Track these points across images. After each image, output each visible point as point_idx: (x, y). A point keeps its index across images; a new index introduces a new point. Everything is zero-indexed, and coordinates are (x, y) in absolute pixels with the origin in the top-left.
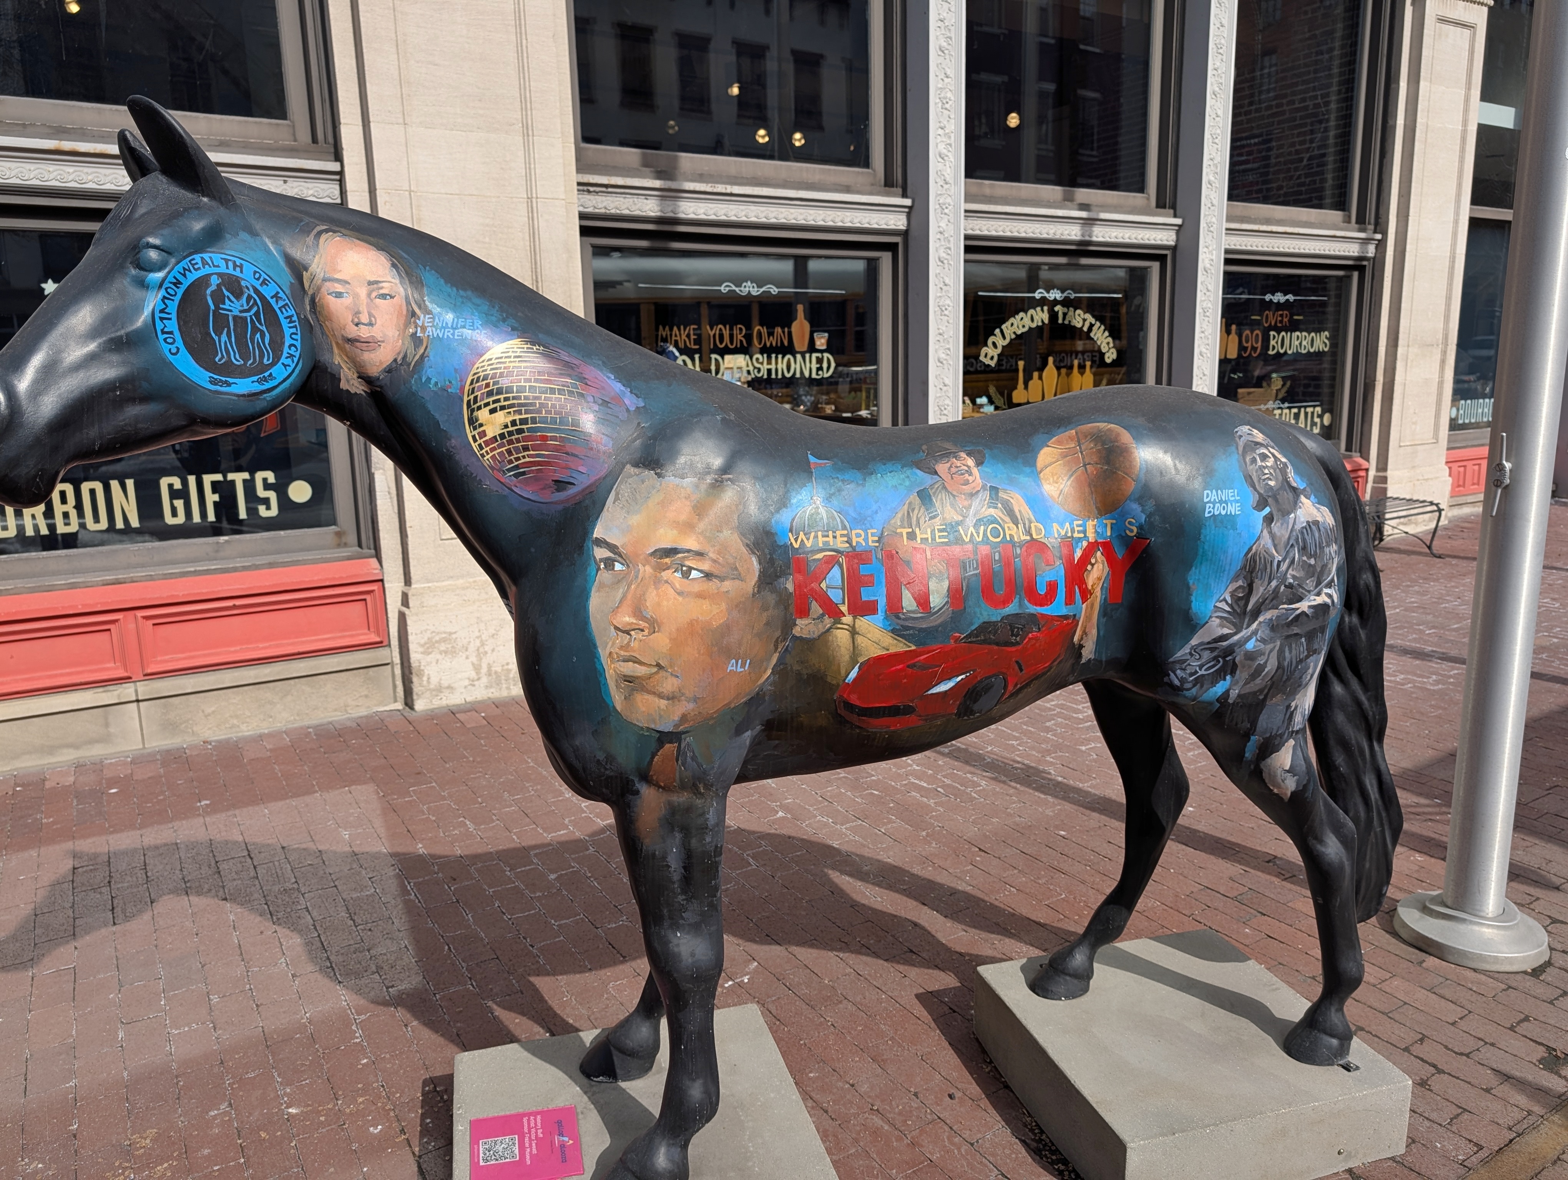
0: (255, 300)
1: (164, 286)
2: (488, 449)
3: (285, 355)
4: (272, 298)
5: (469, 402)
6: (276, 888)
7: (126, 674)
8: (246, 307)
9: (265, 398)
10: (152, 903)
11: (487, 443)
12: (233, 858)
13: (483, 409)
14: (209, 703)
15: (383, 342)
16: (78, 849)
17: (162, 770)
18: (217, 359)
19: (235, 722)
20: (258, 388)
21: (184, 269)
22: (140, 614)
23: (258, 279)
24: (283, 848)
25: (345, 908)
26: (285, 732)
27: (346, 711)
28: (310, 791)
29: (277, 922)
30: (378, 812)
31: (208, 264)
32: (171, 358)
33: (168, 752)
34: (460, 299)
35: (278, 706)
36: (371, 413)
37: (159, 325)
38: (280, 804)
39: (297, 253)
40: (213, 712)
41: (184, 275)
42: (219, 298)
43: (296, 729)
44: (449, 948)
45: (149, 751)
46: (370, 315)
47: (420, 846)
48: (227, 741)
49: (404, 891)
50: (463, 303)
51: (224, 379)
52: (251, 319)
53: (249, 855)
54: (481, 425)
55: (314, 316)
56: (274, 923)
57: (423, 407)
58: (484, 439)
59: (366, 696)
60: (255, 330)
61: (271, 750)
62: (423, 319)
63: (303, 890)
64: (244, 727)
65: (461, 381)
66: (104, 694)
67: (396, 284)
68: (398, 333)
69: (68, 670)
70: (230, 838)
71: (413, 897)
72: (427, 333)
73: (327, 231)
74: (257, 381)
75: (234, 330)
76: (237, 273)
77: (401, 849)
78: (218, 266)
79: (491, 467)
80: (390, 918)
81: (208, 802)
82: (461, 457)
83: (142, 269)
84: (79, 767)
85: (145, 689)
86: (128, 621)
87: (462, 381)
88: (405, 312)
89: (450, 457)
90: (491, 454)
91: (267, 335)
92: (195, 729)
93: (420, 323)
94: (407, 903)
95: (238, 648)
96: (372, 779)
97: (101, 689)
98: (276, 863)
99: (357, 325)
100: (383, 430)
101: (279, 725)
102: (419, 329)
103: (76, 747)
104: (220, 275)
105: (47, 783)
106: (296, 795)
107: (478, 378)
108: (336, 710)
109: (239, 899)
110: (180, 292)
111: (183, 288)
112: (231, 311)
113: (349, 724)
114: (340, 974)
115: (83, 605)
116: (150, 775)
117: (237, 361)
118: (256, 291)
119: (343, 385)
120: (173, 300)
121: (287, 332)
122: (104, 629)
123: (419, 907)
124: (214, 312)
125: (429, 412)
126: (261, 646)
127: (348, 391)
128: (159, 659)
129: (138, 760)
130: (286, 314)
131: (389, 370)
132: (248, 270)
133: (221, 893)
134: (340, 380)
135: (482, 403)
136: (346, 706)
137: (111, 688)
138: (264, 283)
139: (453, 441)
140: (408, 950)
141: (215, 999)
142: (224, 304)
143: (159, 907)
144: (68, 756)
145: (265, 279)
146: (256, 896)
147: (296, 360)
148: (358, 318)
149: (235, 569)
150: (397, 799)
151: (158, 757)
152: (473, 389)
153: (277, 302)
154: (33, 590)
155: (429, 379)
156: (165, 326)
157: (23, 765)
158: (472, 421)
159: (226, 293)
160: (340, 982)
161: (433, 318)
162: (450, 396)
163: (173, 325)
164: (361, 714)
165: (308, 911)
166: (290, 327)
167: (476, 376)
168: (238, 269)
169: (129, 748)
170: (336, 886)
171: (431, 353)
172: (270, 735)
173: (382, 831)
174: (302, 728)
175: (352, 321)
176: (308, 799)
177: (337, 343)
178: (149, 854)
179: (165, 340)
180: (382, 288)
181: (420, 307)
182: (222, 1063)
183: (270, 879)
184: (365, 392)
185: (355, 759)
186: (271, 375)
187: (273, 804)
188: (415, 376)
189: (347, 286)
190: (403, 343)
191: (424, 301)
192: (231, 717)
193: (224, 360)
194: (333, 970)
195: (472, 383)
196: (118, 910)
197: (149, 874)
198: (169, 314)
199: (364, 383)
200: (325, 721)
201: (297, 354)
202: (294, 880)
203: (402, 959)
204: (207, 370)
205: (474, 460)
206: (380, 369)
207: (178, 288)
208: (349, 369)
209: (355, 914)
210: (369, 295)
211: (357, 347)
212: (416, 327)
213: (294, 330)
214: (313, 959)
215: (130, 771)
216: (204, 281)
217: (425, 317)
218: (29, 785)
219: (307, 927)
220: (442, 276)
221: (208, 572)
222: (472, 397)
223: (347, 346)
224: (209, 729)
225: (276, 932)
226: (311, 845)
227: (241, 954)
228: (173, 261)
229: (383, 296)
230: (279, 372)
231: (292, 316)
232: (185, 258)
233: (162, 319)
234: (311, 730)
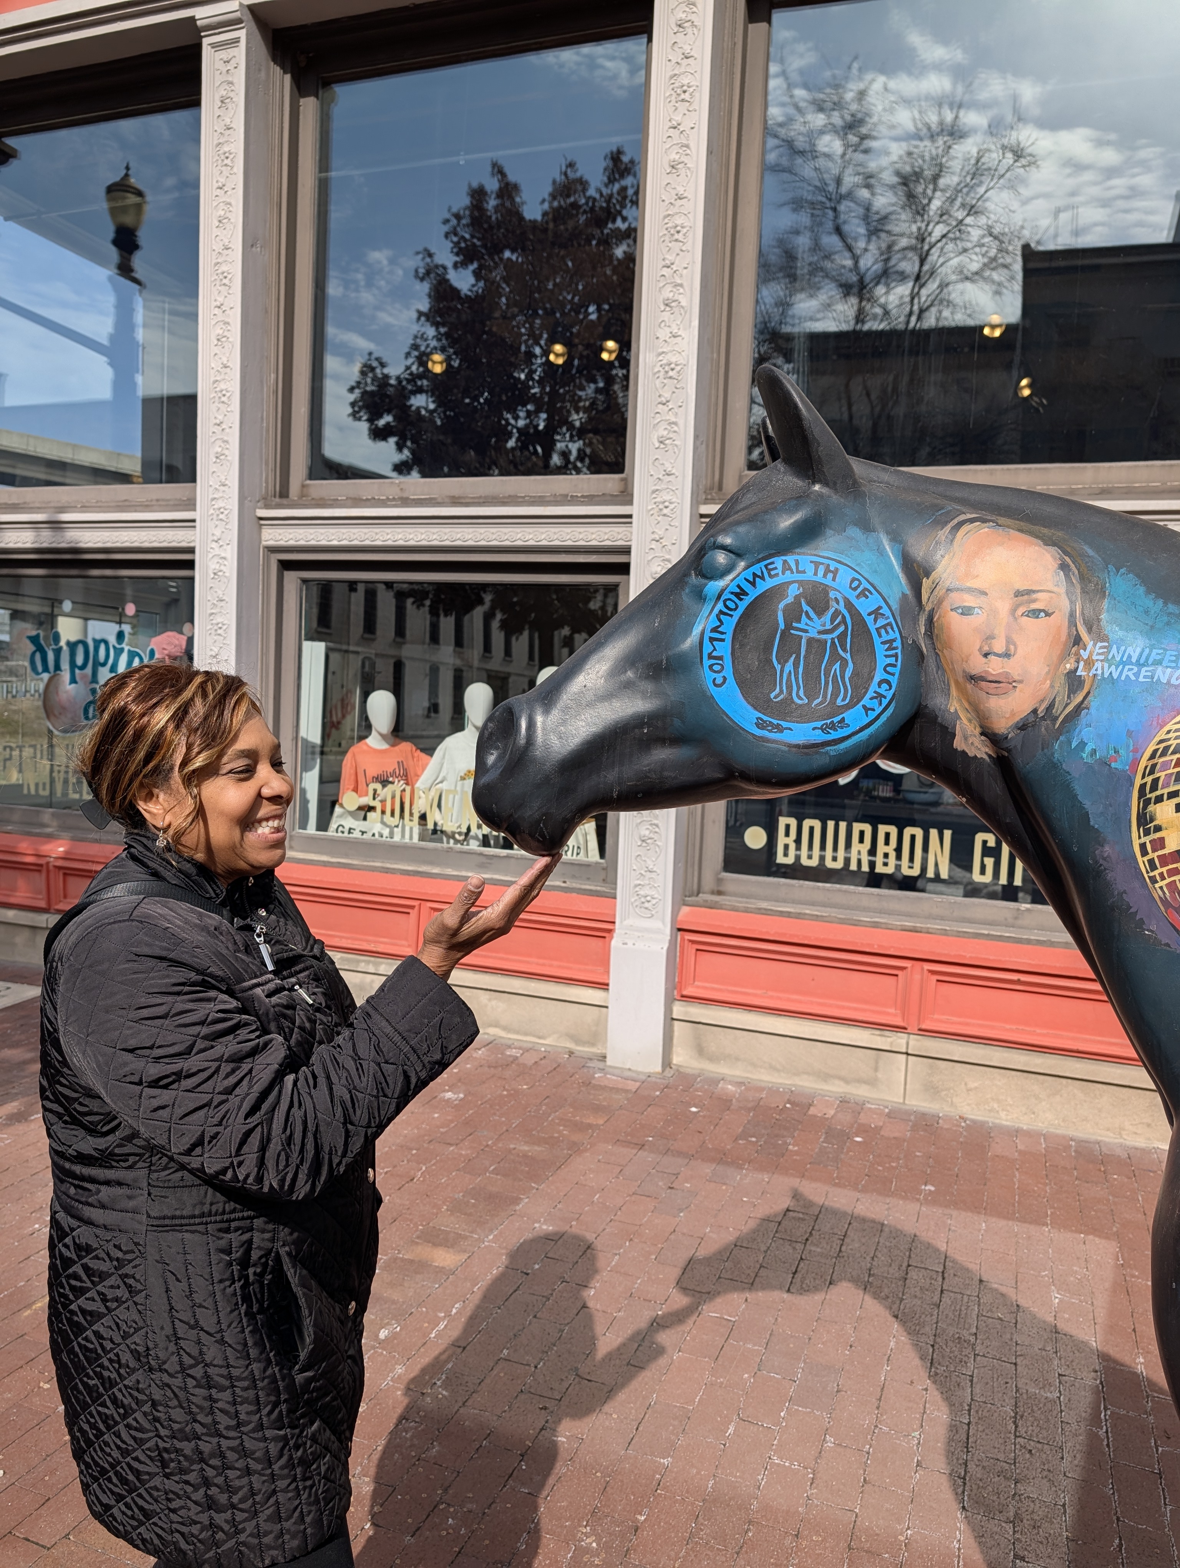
0: (844, 617)
1: (722, 599)
2: (1164, 870)
3: (871, 693)
4: (869, 614)
5: (1143, 787)
6: (951, 1331)
7: (902, 1024)
8: (828, 626)
9: (827, 753)
10: (830, 1283)
11: (1164, 861)
12: (926, 1269)
13: (1165, 802)
14: (974, 1079)
15: (1021, 682)
16: (801, 1189)
17: (908, 1134)
18: (772, 695)
19: (996, 1106)
20: (819, 737)
21: (755, 575)
22: (927, 966)
23: (855, 589)
24: (981, 1281)
25: (1013, 1402)
26: (1044, 1135)
27: (1120, 1134)
28: (1039, 1221)
29: (933, 1377)
30: (1107, 1285)
31: (790, 569)
32: (713, 690)
33: (924, 1115)
34: (1165, 619)
35: (1044, 1103)
36: (995, 789)
37: (707, 648)
38: (1002, 1223)
39: (919, 552)
40: (976, 1088)
41: (753, 584)
42: (794, 613)
43: (1057, 1136)
44: (1120, 1545)
45: (907, 1108)
46: (1009, 641)
47: (1142, 1360)
48: (983, 1124)
49: (1095, 1420)
50: (1168, 624)
51: (775, 722)
52: (833, 643)
53: (943, 1272)
54: (1158, 829)
55: (928, 642)
56: (930, 1377)
57: (1067, 787)
58: (1160, 853)
59: (1149, 1125)
60: (835, 657)
61: (1020, 1152)
62: (1092, 648)
63: (978, 1349)
64: (1003, 1114)
65: (1135, 751)
66: (879, 1038)
67: (1058, 594)
68: (1047, 669)
69: (855, 1005)
70: (934, 1242)
71: (1102, 1433)
72: (1093, 672)
73: (972, 521)
74: (821, 728)
75: (805, 657)
76: (828, 581)
77: (1113, 1352)
78: (804, 572)
79: (1164, 901)
80: (1061, 1448)
81: (933, 1189)
82: (1118, 879)
83: (704, 576)
84: (844, 1101)
85: (917, 1044)
86: (917, 973)
87: (1137, 751)
88: (1064, 637)
89: (1098, 873)
90: (1168, 880)
91: (851, 665)
92: (954, 1100)
93: (1085, 654)
94: (1093, 1437)
95: (1014, 1027)
96: (1118, 1236)
97: (878, 1032)
98: (966, 1298)
99: (986, 655)
100: (1011, 816)
101: (1040, 1125)
102: (1082, 664)
103: (847, 1081)
104: (801, 583)
105: (812, 1108)
106: (1022, 1220)
107: (1167, 748)
108: (1108, 1130)
109: (910, 1324)
110: (743, 605)
111: (747, 600)
112: (806, 631)
113: (1118, 1152)
114: (969, 1496)
115: (879, 946)
116: (897, 1135)
117: (800, 698)
118: (849, 605)
119: (959, 744)
120: (731, 616)
121: (882, 661)
122: (892, 973)
123: (1104, 1454)
124: (783, 632)
125: (1076, 796)
126: (1038, 1031)
127: (964, 752)
128: (936, 1016)
129: (895, 1114)
130: (885, 637)
131: (1023, 726)
132: (845, 577)
133: (895, 1306)
134: (954, 735)
135: (1166, 791)
136: (1122, 1129)
137: (887, 1033)
138: (863, 594)
139: (1107, 848)
140: (1065, 1512)
141: (830, 1440)
142: (799, 621)
143: (834, 1290)
144: (837, 1088)
145: (866, 589)
146: (927, 1329)
147: (885, 702)
148: (990, 647)
149: (1028, 942)
150: (1138, 1277)
151: (912, 1118)
152: (1154, 766)
153: (875, 620)
154: (842, 922)
155: (1082, 745)
156: (715, 649)
157: (801, 1083)
158: (1144, 820)
159: (806, 607)
160: (964, 1508)
161: (1109, 648)
162: (1113, 775)
163: (724, 649)
164: (1137, 1144)
165: (971, 1381)
166: (886, 656)
167: (1162, 746)
168: (830, 576)
169: (891, 1099)
170: (1015, 1364)
171: (1094, 702)
172: (1028, 1134)
173: (1101, 1314)
174: (1064, 1137)
175: (980, 650)
176: (1033, 1229)
177: (957, 683)
178: (854, 1224)
179: (711, 667)
180: (1034, 601)
181: (1090, 630)
182: (797, 1536)
183: (951, 1315)
184: (990, 756)
185: (1108, 1200)
186: (843, 719)
187: (994, 1220)
188: (1062, 738)
189: (983, 598)
190: (1052, 686)
191: (1099, 620)
192: (993, 1099)
193: (782, 697)
194: (965, 1484)
195: (1153, 756)
196: (799, 1276)
197: (843, 1248)
198: (722, 633)
199: (988, 743)
200: (1093, 1138)
201: (889, 695)
202: (974, 1330)
203: (1052, 1523)
204: (755, 708)
205: (1136, 884)
206: (1010, 723)
207: (741, 600)
208: (970, 721)
209: (1022, 1417)
210: (1013, 611)
211: (981, 689)
212: (1078, 662)
213: (892, 660)
214: (950, 1454)
215: (881, 1124)
216: (777, 592)
217: (1095, 645)
218: (798, 1105)
219: (961, 1404)
220: (1144, 582)
221: (1000, 938)
222: (1149, 779)
223: (969, 686)
224: (969, 1105)
225: (926, 1390)
226: (1011, 1293)
227: (880, 1400)
228: (742, 564)
229: (1035, 613)
230: (855, 718)
231: (894, 640)
232: (759, 561)
233: (712, 640)
234: (1073, 1143)
